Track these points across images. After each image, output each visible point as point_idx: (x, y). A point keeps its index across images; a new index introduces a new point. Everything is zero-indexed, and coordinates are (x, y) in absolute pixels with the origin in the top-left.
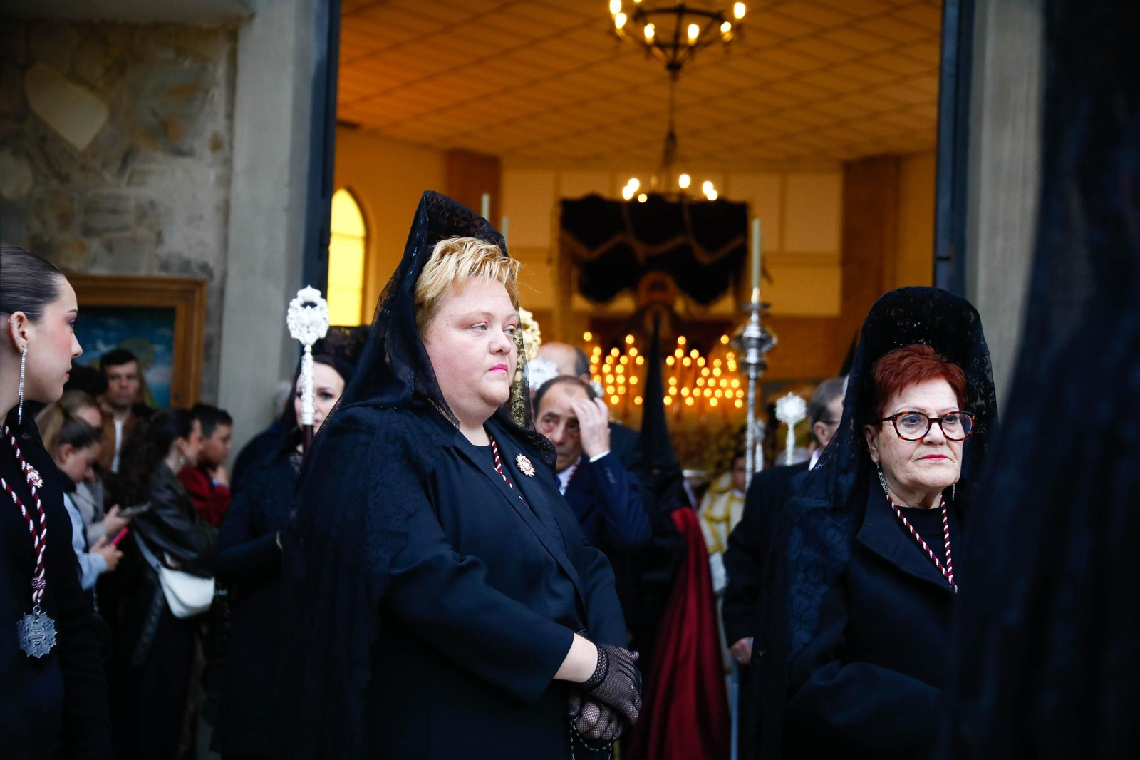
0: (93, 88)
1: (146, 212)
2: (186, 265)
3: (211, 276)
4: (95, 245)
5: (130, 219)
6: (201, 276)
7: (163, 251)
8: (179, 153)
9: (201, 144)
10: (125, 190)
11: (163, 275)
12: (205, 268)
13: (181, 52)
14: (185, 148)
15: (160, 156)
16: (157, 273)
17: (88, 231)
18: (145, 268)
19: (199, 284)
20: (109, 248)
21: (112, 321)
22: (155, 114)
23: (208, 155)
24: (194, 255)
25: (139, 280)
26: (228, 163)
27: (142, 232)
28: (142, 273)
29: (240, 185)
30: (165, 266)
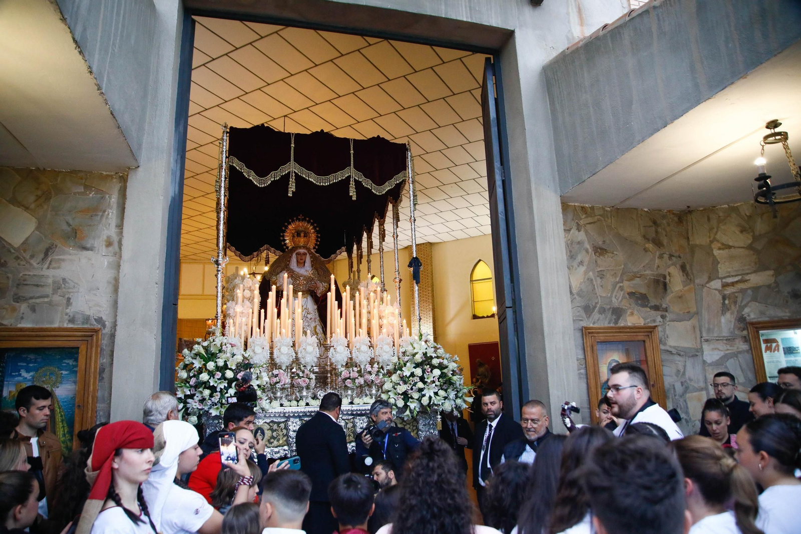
0: (27, 208)
1: (60, 286)
2: (87, 319)
3: (104, 326)
4: (23, 307)
5: (49, 290)
6: (98, 326)
7: (71, 310)
8: (85, 248)
9: (99, 243)
10: (45, 272)
11: (70, 326)
12: (99, 320)
13: (87, 187)
14: (88, 246)
15: (71, 250)
16: (66, 325)
17: (18, 299)
18: (58, 321)
19: (96, 331)
20: (33, 309)
21: (32, 356)
22: (68, 224)
23: (104, 250)
24: (92, 312)
25: (54, 330)
26: (119, 255)
27: (56, 298)
28: (56, 325)
29: (125, 268)
30: (72, 321)
